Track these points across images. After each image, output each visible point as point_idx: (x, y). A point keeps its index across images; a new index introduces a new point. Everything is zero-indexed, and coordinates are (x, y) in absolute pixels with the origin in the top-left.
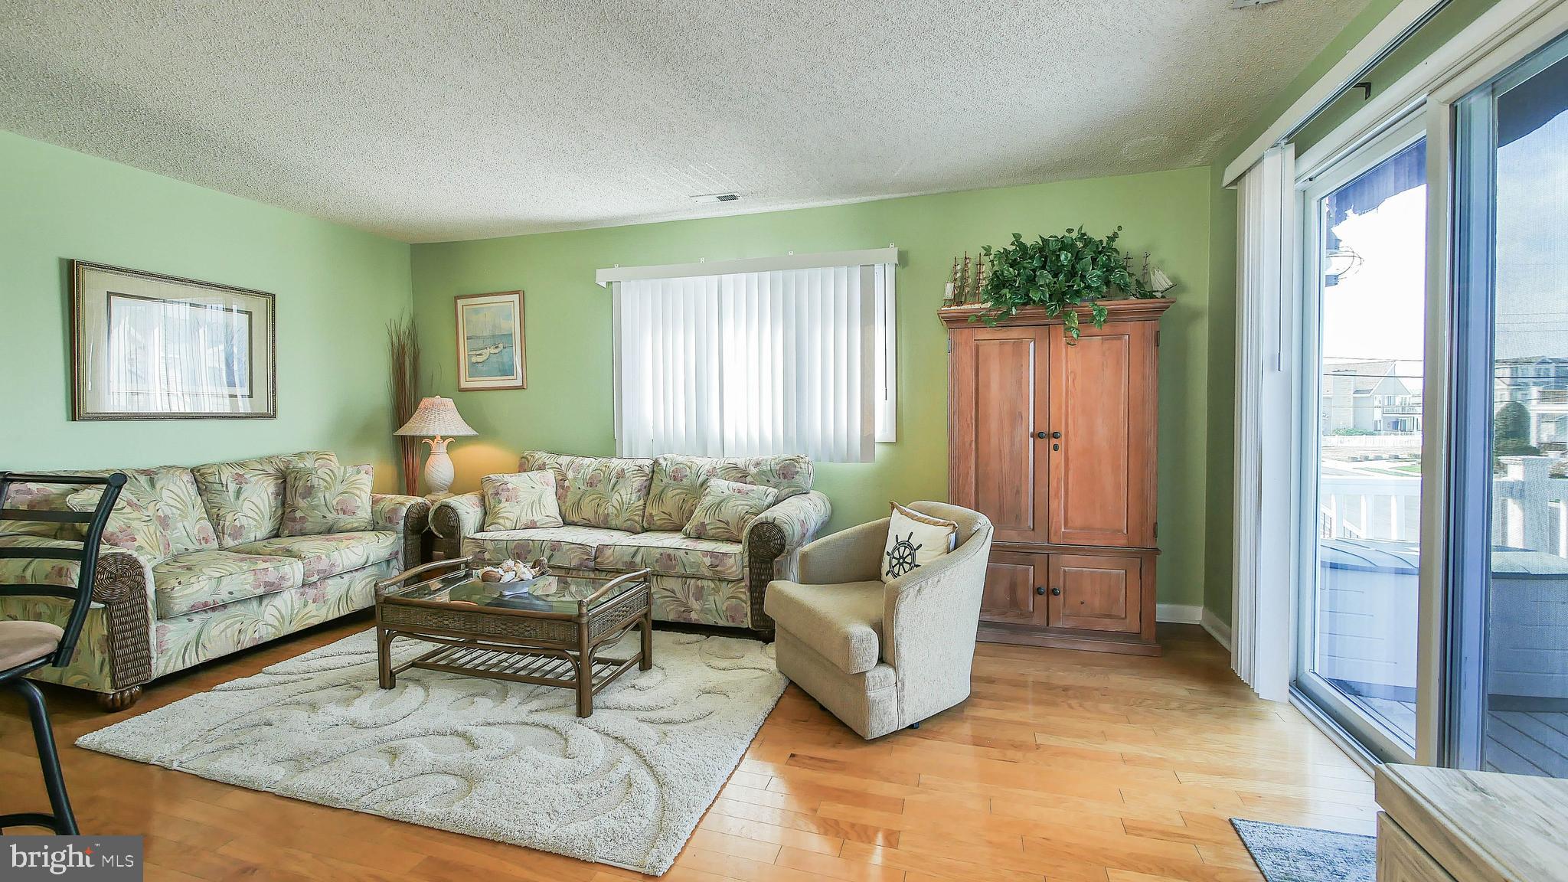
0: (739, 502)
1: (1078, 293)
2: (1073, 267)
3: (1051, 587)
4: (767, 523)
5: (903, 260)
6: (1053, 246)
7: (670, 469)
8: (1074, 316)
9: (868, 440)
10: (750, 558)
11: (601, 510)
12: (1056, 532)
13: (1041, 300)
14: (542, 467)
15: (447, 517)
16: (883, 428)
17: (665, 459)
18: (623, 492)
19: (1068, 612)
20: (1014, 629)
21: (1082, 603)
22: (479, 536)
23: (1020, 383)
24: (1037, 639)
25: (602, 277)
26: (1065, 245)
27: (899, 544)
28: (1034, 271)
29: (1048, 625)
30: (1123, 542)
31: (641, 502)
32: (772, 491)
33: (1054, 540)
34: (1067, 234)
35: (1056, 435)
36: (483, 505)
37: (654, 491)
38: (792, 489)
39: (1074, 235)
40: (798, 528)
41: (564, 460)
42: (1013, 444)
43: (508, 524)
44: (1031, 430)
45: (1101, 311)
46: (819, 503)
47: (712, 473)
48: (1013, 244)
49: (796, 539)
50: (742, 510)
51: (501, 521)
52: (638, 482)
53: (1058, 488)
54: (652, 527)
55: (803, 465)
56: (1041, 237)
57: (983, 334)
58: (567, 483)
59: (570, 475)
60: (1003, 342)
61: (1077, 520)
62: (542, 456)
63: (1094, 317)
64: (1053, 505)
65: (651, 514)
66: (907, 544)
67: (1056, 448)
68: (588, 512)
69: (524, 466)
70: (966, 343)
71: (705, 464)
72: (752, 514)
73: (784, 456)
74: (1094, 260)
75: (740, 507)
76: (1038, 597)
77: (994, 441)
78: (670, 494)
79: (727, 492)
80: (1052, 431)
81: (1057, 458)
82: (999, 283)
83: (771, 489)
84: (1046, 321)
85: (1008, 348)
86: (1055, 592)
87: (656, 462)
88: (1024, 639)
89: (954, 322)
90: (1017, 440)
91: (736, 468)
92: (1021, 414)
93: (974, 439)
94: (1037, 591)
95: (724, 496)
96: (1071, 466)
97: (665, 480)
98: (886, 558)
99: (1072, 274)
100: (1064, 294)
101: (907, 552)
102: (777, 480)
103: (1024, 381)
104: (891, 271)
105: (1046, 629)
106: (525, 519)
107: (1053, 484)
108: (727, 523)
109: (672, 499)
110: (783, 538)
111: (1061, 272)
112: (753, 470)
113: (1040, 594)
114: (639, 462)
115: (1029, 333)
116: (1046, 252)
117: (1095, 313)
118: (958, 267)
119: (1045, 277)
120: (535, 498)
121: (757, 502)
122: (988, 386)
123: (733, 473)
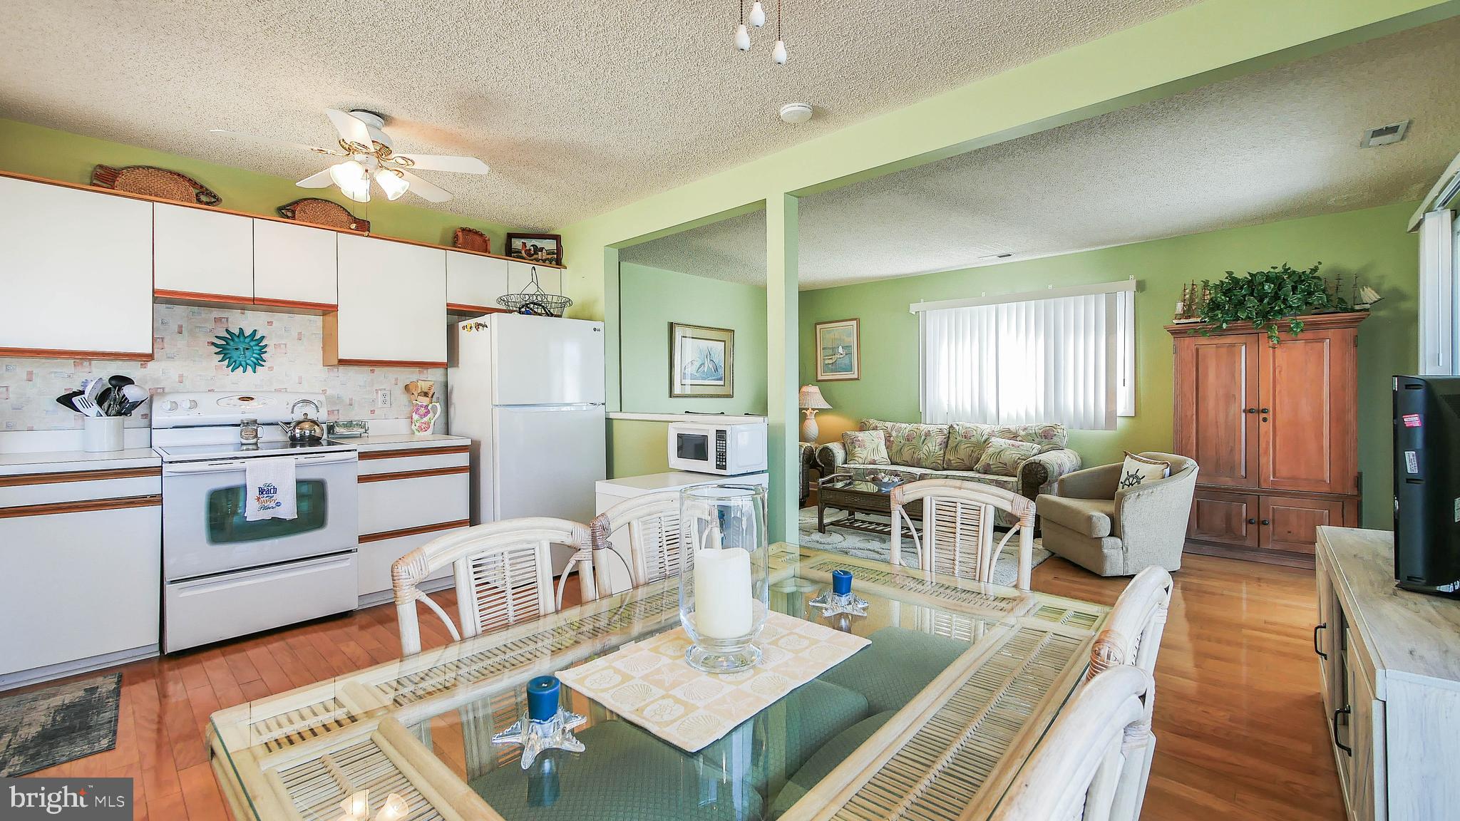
0: (1013, 452)
1: (1280, 312)
2: (1276, 293)
3: (1262, 519)
4: (1035, 463)
5: (1141, 286)
6: (1259, 278)
7: (962, 431)
8: (1275, 328)
9: (1111, 416)
10: (1023, 485)
11: (915, 456)
12: (1265, 481)
13: (1248, 317)
14: (875, 428)
15: (827, 454)
16: (1124, 405)
17: (958, 425)
18: (930, 445)
19: (1276, 538)
20: (1230, 547)
21: (1289, 532)
22: (846, 466)
23: (1233, 375)
24: (1249, 555)
25: (913, 308)
26: (1268, 278)
27: (1129, 476)
28: (1244, 296)
29: (1259, 546)
30: (1326, 489)
31: (942, 452)
32: (1037, 447)
33: (1264, 486)
34: (1272, 270)
35: (1264, 411)
36: (845, 449)
37: (951, 444)
38: (1051, 446)
39: (1280, 269)
40: (1056, 468)
41: (889, 424)
42: (1227, 416)
43: (860, 461)
44: (1243, 407)
45: (1298, 324)
46: (1072, 456)
47: (991, 435)
48: (1227, 278)
49: (1055, 474)
50: (1016, 457)
51: (856, 458)
52: (940, 439)
53: (1267, 448)
54: (950, 468)
55: (1059, 431)
56: (1249, 273)
57: (1203, 341)
58: (892, 439)
59: (894, 434)
60: (1218, 346)
61: (1284, 471)
62: (873, 422)
63: (1291, 329)
64: (1263, 460)
65: (949, 459)
66: (1133, 476)
67: (1265, 420)
68: (906, 455)
69: (863, 427)
70: (1188, 348)
71: (986, 428)
72: (1023, 459)
73: (1045, 424)
74: (1294, 289)
75: (1014, 455)
76: (1250, 526)
77: (1212, 413)
78: (963, 447)
79: (1004, 446)
80: (1261, 408)
81: (1266, 428)
82: (1214, 306)
83: (1035, 445)
84: (1255, 331)
85: (1223, 351)
86: (1264, 523)
87: (951, 427)
88: (1238, 555)
89: (1177, 333)
90: (1232, 412)
91: (1009, 431)
92: (1234, 396)
93: (1194, 413)
94: (1249, 522)
95: (1003, 448)
96: (1278, 433)
97: (958, 438)
98: (1121, 485)
99: (1276, 297)
100: (1268, 312)
101: (1135, 480)
102: (1039, 439)
103: (1237, 375)
104: (1130, 295)
105: (1258, 549)
106: (871, 458)
107: (1263, 445)
108: (1006, 464)
109: (964, 451)
110: (1046, 472)
111: (1266, 297)
112: (1022, 433)
113: (1252, 523)
114: (940, 427)
115: (1242, 338)
116: (1253, 283)
117: (1292, 325)
118: (1187, 291)
119: (1252, 302)
120: (875, 446)
121: (1026, 453)
122: (1206, 375)
123: (1008, 435)
